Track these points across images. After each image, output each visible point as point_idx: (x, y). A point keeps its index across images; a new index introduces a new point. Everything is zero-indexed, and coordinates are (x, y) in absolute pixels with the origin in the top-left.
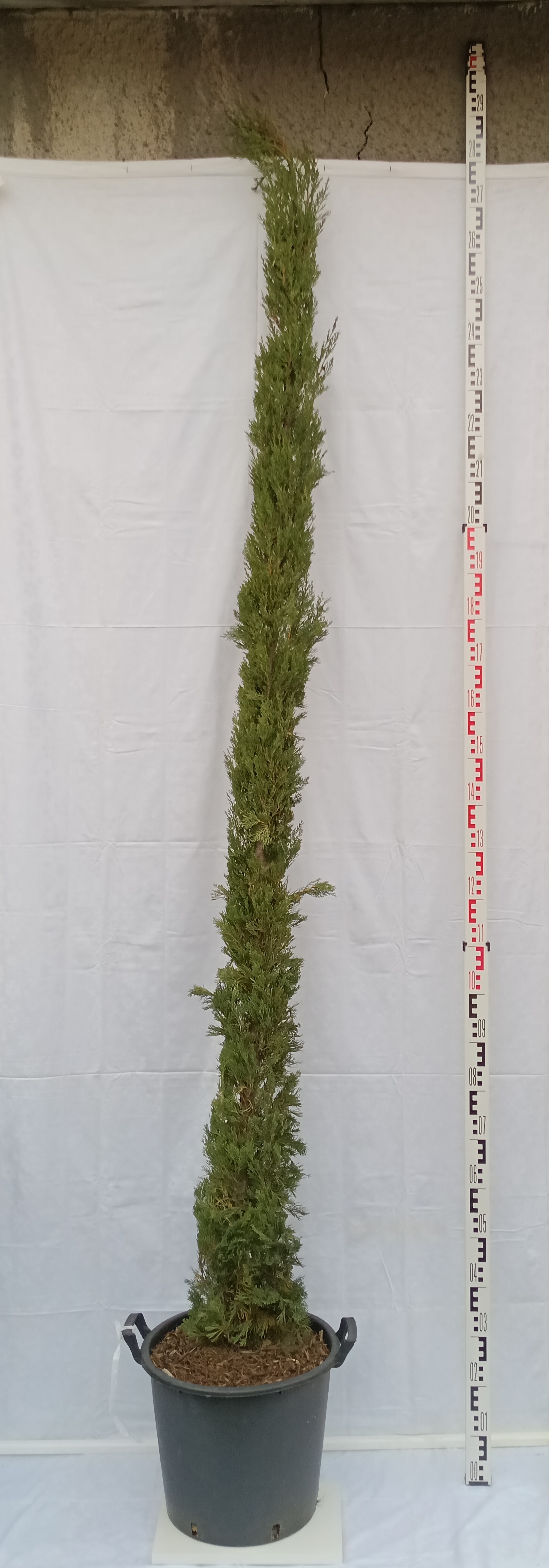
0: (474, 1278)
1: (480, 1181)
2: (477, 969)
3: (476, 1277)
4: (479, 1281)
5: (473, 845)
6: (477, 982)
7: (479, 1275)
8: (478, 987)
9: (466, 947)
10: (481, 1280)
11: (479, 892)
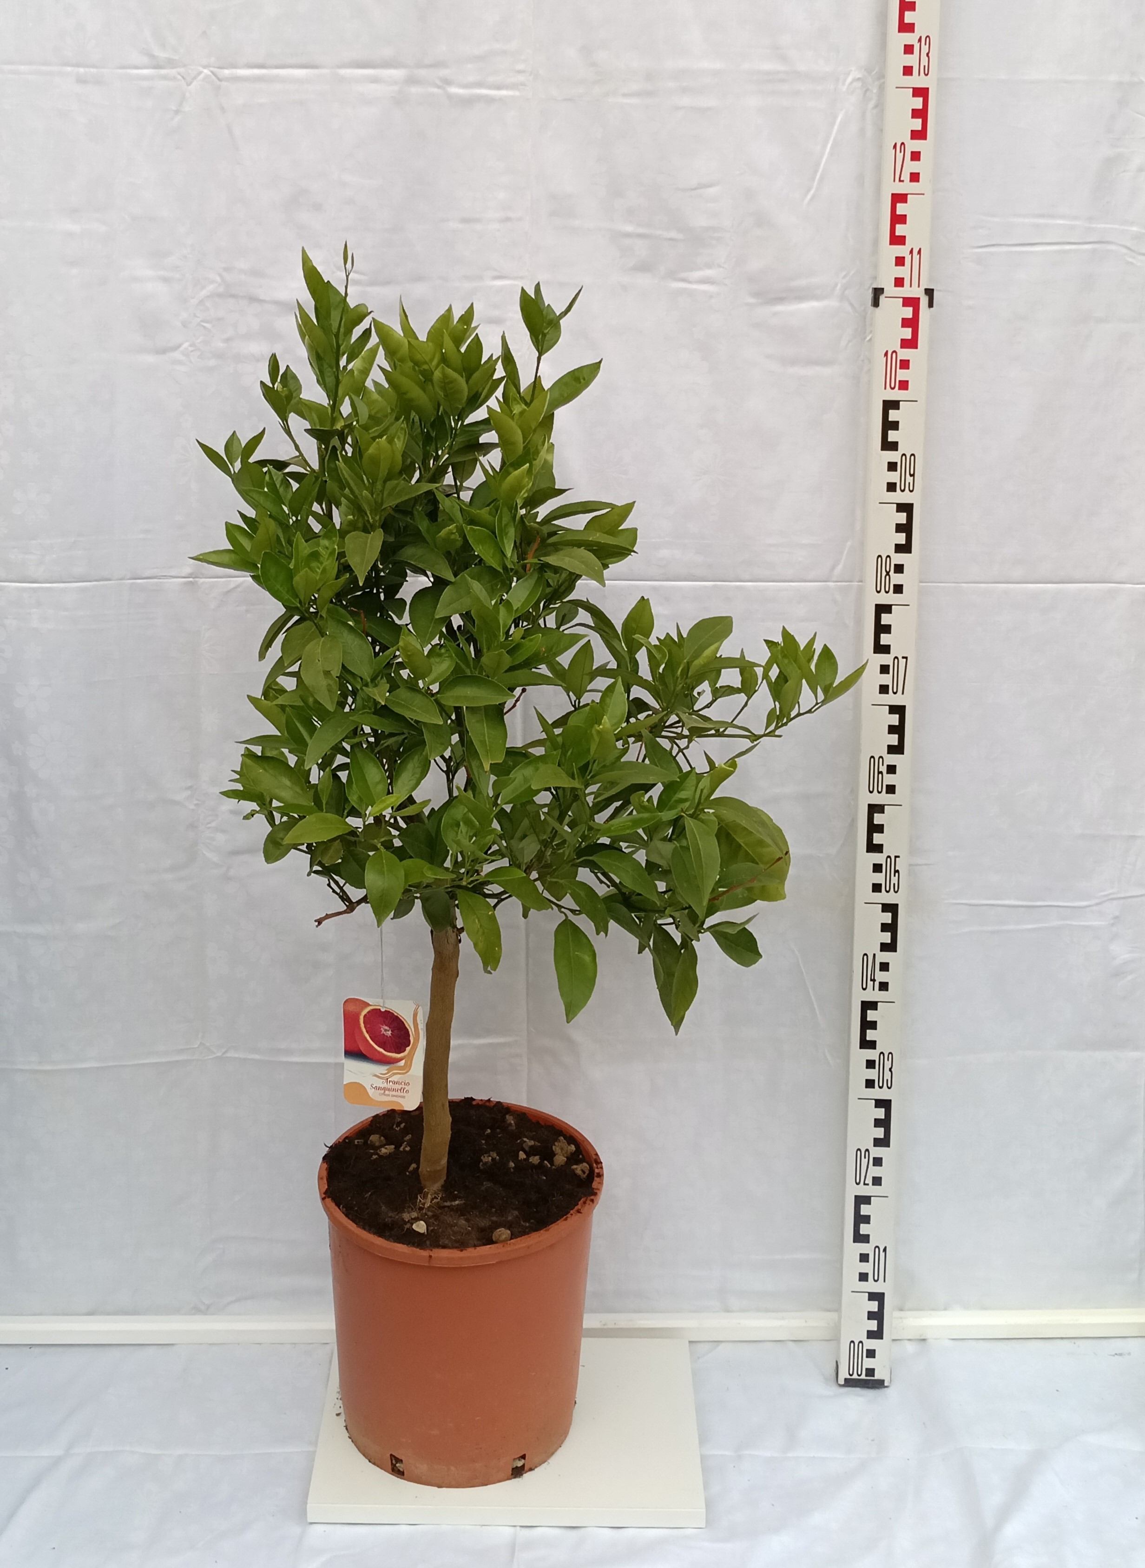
0: (870, 983)
1: (891, 789)
2: (902, 347)
3: (874, 980)
4: (880, 990)
5: (908, 71)
6: (902, 375)
7: (881, 976)
8: (904, 385)
9: (882, 299)
10: (884, 986)
11: (915, 177)
